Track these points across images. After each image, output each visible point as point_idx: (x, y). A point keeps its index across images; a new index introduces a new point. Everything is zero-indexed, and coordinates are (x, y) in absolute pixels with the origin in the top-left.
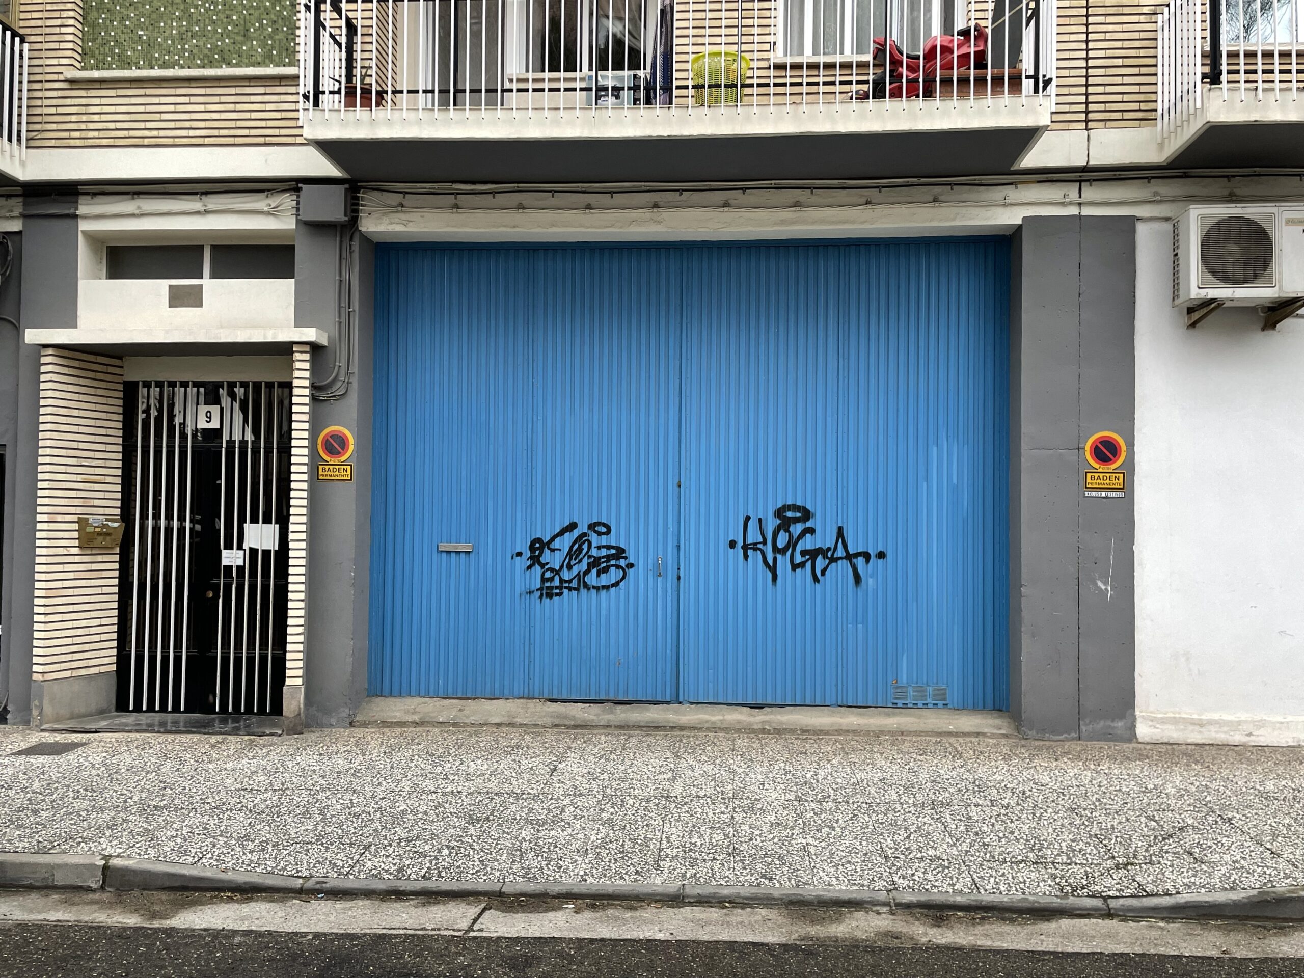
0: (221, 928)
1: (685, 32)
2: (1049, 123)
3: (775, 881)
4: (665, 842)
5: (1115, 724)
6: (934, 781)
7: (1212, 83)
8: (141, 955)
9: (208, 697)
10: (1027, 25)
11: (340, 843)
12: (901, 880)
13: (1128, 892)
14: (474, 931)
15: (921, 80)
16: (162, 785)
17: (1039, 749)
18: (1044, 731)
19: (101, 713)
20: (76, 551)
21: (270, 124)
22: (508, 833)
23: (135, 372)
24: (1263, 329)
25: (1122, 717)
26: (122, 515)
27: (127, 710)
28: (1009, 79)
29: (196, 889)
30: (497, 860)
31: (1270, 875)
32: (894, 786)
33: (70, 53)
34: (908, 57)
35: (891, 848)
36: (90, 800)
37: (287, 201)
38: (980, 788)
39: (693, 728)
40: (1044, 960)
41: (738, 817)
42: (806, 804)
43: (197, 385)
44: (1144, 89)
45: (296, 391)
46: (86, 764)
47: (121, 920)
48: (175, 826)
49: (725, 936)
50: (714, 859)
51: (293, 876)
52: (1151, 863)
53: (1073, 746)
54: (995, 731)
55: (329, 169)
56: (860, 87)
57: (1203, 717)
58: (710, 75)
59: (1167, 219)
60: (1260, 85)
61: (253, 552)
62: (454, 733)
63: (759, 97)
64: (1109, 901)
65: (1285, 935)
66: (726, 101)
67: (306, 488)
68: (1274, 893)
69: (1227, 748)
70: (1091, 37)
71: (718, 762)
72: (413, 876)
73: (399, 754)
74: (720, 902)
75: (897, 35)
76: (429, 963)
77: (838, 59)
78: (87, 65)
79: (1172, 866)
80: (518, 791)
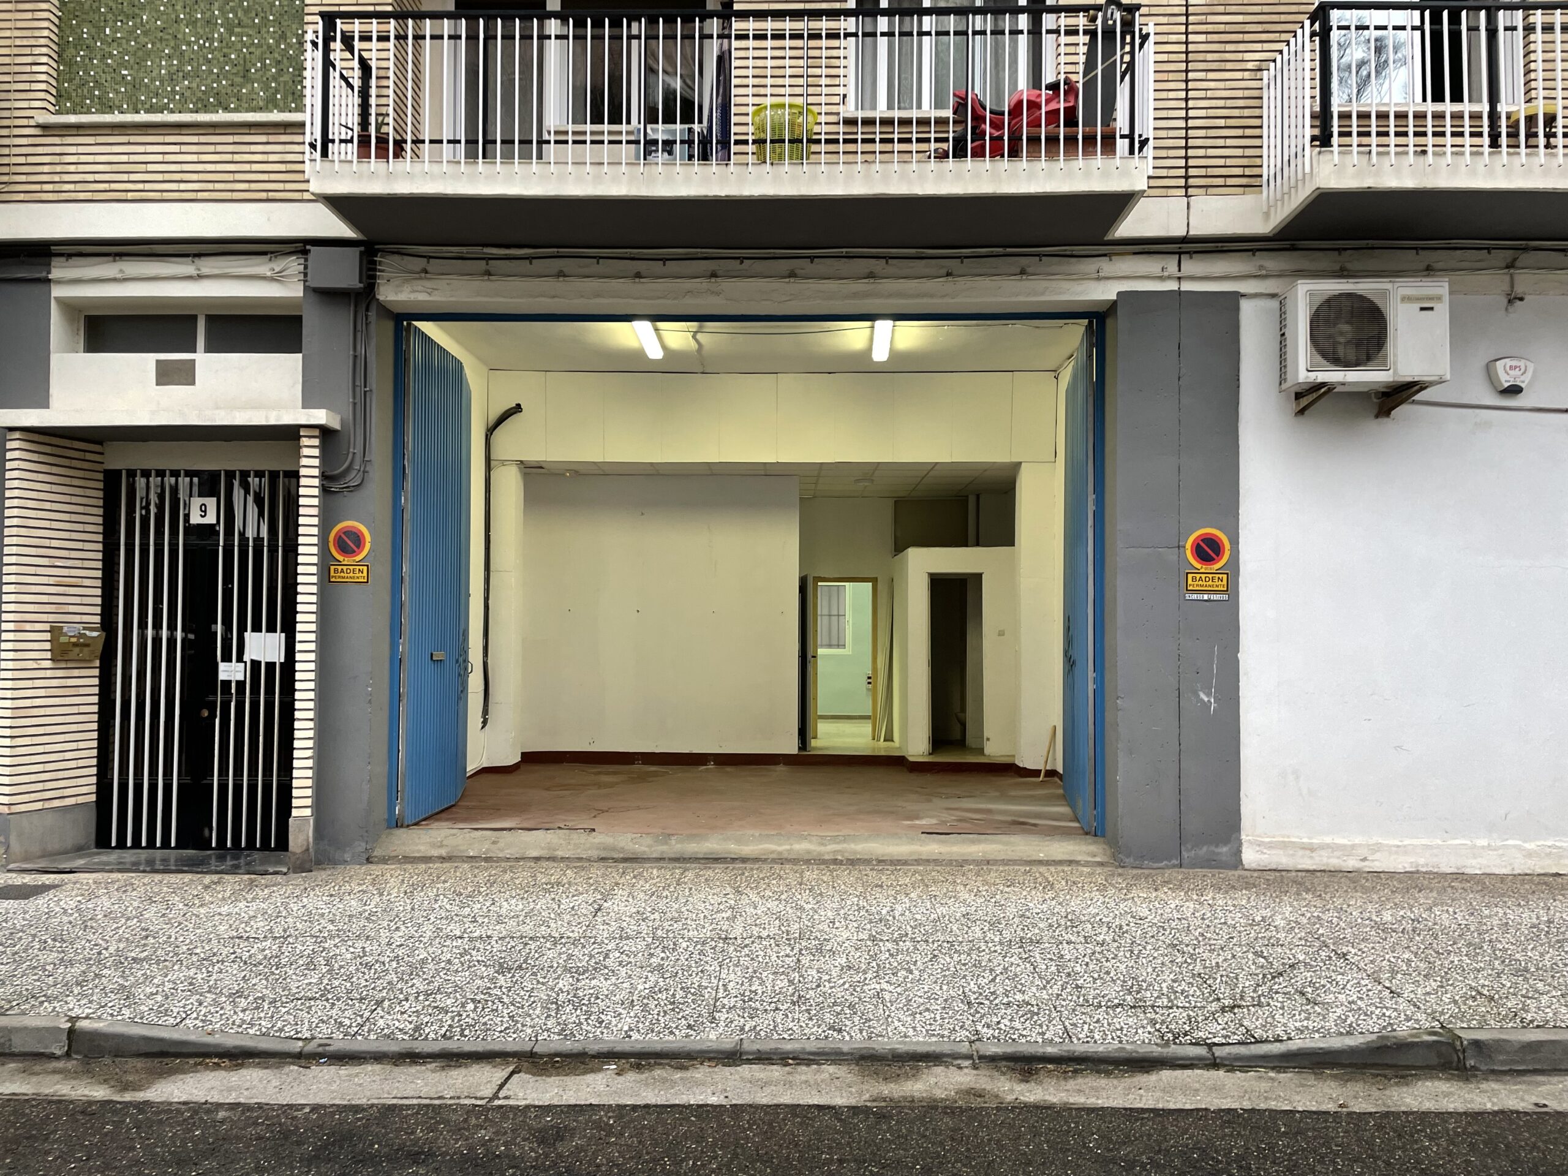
0: (203, 1100)
1: (744, 81)
2: (1146, 188)
3: (845, 1034)
4: (721, 991)
5: (1219, 850)
6: (1022, 916)
7: (1321, 146)
8: (106, 1134)
9: (202, 831)
10: (1122, 80)
11: (349, 998)
12: (985, 1030)
13: (1234, 1039)
14: (499, 1099)
15: (1006, 138)
16: (144, 933)
17: (1137, 877)
18: (1142, 857)
19: (79, 850)
20: (48, 664)
21: (273, 177)
22: (543, 984)
23: (119, 459)
24: (1377, 416)
25: (1226, 841)
26: (103, 623)
27: (109, 846)
28: (1102, 138)
29: (177, 1055)
30: (530, 1015)
31: (1390, 1017)
32: (978, 923)
33: (42, 95)
34: (991, 112)
35: (974, 993)
36: (58, 952)
37: (293, 265)
38: (1073, 923)
39: (756, 860)
40: (1143, 1119)
41: (805, 960)
42: (881, 944)
43: (190, 474)
44: (1248, 152)
45: (303, 481)
46: (57, 909)
47: (86, 1092)
48: (156, 981)
49: (787, 1098)
50: (777, 1009)
51: (291, 1038)
52: (1260, 1005)
53: (1175, 875)
54: (1090, 859)
55: (342, 229)
56: (939, 145)
57: (1314, 841)
58: (773, 129)
59: (1273, 296)
60: (1374, 149)
61: (256, 664)
62: (486, 869)
63: (828, 156)
64: (1214, 1048)
65: (1407, 1085)
66: (791, 158)
67: (315, 591)
68: (1395, 1037)
69: (1341, 875)
70: (1191, 94)
71: (783, 897)
72: (432, 1036)
73: (422, 894)
74: (782, 1059)
75: (980, 88)
76: (444, 1139)
77: (914, 114)
78: (63, 107)
79: (1282, 1008)
80: (557, 935)
